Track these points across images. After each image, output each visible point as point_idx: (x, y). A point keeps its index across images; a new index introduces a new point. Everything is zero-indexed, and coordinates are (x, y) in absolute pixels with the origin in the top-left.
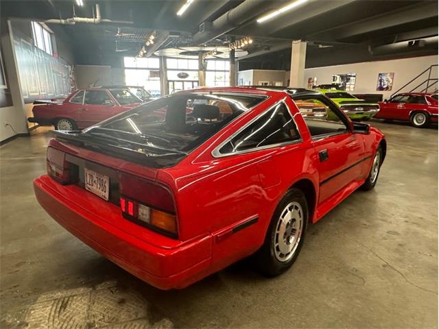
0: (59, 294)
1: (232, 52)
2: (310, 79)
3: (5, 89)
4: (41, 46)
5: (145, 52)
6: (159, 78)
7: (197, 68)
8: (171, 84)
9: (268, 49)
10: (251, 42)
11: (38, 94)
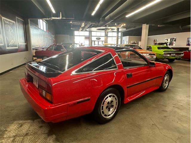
0: (21, 122)
1: (118, 29)
2: (155, 40)
3: (26, 45)
4: (42, 28)
5: (81, 29)
6: (88, 40)
7: (104, 36)
8: (93, 42)
9: (135, 27)
10: (125, 25)
11: (38, 46)
